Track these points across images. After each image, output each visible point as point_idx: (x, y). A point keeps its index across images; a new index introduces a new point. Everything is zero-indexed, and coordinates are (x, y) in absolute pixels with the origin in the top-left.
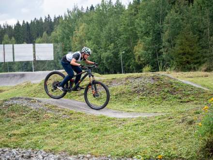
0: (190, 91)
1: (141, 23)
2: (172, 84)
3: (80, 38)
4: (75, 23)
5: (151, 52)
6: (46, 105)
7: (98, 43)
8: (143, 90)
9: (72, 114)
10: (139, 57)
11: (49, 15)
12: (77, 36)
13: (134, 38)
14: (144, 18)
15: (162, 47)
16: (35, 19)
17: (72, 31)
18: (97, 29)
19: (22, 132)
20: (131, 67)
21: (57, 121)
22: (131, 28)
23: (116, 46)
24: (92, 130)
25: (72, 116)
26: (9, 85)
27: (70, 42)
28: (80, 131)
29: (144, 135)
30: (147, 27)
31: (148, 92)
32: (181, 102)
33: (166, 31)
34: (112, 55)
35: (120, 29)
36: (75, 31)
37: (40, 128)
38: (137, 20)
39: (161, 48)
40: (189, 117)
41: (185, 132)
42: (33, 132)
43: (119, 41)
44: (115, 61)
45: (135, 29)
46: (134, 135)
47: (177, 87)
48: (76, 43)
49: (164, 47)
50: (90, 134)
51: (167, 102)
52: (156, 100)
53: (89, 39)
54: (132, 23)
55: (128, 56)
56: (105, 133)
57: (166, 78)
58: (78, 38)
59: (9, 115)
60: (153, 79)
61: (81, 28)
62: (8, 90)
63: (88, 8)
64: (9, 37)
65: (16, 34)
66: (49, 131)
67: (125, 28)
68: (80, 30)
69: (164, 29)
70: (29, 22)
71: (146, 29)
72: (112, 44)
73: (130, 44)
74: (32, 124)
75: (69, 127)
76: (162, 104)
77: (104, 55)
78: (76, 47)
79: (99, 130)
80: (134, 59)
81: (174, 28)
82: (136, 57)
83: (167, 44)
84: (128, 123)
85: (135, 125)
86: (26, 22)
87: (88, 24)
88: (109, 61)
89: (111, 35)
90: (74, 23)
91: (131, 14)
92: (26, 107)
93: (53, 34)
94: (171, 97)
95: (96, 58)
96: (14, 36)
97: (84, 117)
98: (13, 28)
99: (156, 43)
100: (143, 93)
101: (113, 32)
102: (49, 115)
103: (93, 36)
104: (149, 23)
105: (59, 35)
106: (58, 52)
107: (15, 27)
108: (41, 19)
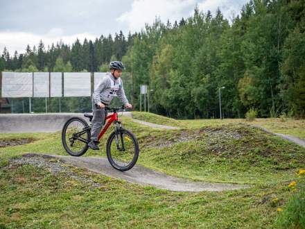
0: (293, 152)
1: (249, 47)
2: (266, 142)
3: (162, 65)
4: (156, 45)
5: (263, 89)
6: (70, 167)
7: (187, 73)
8: (223, 149)
9: (107, 182)
10: (246, 96)
11: (121, 32)
12: (157, 63)
13: (239, 67)
14: (255, 40)
15: (279, 81)
16: (102, 36)
17: (151, 55)
18: (187, 53)
19: (30, 207)
20: (233, 109)
21: (83, 192)
22: (235, 52)
23: (212, 78)
24: (130, 208)
25: (106, 186)
26: (47, 132)
27: (148, 70)
28: (112, 209)
29: (204, 220)
30: (259, 52)
31: (230, 151)
32: (277, 169)
33: (285, 59)
34: (206, 91)
35: (220, 54)
36: (155, 55)
37: (57, 201)
38: (244, 42)
39: (278, 84)
40: (273, 195)
41: (264, 219)
42: (46, 207)
43: (218, 72)
44: (210, 100)
45: (242, 54)
46: (188, 220)
47: (274, 146)
48: (156, 73)
49: (282, 82)
50: (126, 215)
51: (257, 168)
52: (240, 164)
53: (175, 68)
54: (237, 46)
55: (229, 93)
56: (148, 215)
57: (259, 132)
58: (160, 65)
59: (16, 179)
60: (240, 132)
61: (164, 51)
62: (43, 139)
63: (176, 22)
64: (64, 61)
65: (73, 58)
66: (69, 207)
67: (226, 52)
68: (163, 55)
69: (284, 56)
70: (94, 41)
71: (257, 55)
72: (208, 76)
73: (233, 76)
74: (45, 194)
75: (98, 202)
76: (250, 171)
77: (196, 90)
78: (156, 78)
79: (139, 208)
80: (239, 98)
81: (298, 54)
82: (242, 96)
83: (286, 78)
84: (185, 201)
85: (194, 204)
86: (88, 41)
87: (175, 46)
88: (202, 99)
89: (207, 62)
90: (155, 43)
91: (236, 33)
92: (41, 168)
93: (125, 58)
94: (263, 160)
95: (184, 95)
96: (71, 60)
97: (123, 188)
98: (71, 48)
99: (270, 75)
100: (223, 154)
101: (209, 58)
102: (73, 182)
103: (180, 62)
104: (261, 46)
105: (133, 60)
106: (130, 85)
107: (74, 47)
108: (110, 37)
